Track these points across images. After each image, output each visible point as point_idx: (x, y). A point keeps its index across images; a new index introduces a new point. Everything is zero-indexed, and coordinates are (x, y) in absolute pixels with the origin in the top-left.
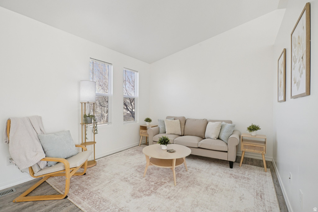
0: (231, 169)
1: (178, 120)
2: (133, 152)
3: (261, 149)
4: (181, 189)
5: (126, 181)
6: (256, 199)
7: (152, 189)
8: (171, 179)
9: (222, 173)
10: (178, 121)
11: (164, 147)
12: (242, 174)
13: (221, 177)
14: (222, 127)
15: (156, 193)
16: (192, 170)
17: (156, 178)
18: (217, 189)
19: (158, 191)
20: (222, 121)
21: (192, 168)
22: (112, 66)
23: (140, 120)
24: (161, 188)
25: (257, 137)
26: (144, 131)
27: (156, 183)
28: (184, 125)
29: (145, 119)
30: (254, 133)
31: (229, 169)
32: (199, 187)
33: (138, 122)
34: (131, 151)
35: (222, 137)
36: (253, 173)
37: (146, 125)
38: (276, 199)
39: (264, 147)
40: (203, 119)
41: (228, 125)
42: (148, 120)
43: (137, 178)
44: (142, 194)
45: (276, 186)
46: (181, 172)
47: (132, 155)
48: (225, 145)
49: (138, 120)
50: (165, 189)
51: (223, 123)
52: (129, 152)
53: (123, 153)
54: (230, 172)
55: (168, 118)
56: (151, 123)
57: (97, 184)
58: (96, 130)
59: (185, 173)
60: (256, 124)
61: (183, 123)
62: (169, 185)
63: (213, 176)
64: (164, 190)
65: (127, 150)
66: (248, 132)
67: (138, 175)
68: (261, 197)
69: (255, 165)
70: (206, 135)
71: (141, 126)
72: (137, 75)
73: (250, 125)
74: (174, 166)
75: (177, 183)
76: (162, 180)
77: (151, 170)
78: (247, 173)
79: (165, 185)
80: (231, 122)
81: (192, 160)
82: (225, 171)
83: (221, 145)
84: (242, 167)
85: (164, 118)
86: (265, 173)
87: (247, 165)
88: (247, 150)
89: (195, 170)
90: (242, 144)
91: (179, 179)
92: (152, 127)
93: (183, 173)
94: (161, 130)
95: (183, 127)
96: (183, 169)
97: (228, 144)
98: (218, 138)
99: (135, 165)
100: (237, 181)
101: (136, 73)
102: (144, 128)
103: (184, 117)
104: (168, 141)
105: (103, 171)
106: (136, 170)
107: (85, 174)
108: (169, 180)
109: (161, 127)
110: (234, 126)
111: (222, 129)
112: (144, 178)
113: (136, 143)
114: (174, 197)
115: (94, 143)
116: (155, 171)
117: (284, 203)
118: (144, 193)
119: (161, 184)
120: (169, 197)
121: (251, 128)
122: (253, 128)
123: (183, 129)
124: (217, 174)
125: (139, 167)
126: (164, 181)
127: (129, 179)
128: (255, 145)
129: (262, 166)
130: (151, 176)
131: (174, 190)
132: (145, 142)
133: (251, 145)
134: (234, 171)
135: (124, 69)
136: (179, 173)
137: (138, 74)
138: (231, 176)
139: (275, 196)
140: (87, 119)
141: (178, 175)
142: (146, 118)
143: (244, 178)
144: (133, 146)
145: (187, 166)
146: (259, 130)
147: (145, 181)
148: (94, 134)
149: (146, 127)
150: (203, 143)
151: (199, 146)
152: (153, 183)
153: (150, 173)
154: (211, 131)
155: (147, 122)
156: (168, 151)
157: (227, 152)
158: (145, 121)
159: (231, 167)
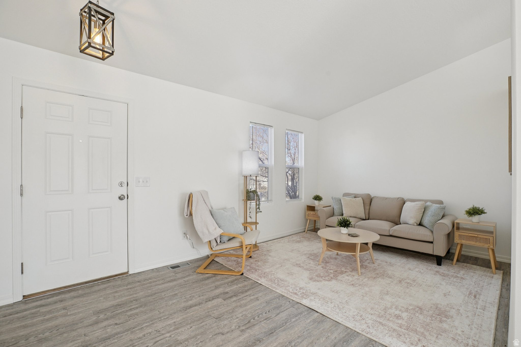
0: (438, 267)
1: (360, 198)
2: (299, 240)
3: (487, 241)
4: (366, 279)
5: (300, 266)
6: (466, 298)
7: (332, 275)
8: (354, 269)
9: (424, 269)
10: (360, 200)
11: (344, 230)
12: (454, 273)
13: (422, 273)
14: (425, 209)
15: (337, 279)
16: (381, 262)
17: (335, 267)
18: (414, 284)
19: (339, 278)
20: (426, 201)
21: (381, 261)
22: (273, 129)
23: (305, 198)
24: (342, 276)
25: (481, 224)
26: (312, 213)
27: (336, 271)
28: (369, 205)
29: (313, 196)
30: (475, 219)
31: (436, 266)
32: (391, 279)
33: (303, 201)
34: (295, 238)
35: (426, 222)
36: (472, 274)
37: (315, 204)
38: (497, 301)
39: (491, 239)
40: (398, 197)
41: (436, 206)
42: (318, 198)
43: (311, 265)
44: (321, 279)
45: (504, 290)
46: (366, 263)
47: (299, 242)
48: (429, 233)
49: (303, 198)
50: (347, 278)
51: (428, 203)
52: (294, 239)
53: (286, 239)
54: (436, 269)
55: (346, 195)
56: (322, 202)
57: (268, 267)
58: (259, 208)
59: (372, 265)
60: (479, 205)
61: (368, 202)
62: (352, 274)
63: (410, 271)
64: (345, 277)
65: (291, 237)
66: (466, 216)
67: (312, 262)
68: (475, 296)
69: (478, 265)
70: (402, 220)
71: (307, 206)
72: (302, 137)
73: (470, 206)
74: (358, 253)
75: (361, 273)
76: (343, 269)
77: (327, 259)
78: (462, 272)
79: (347, 274)
80: (441, 202)
81: (381, 252)
82: (429, 268)
83: (423, 233)
84: (456, 266)
85: (340, 196)
86: (492, 275)
87: (465, 264)
88: (464, 242)
89: (385, 264)
90: (457, 233)
91: (363, 270)
92: (324, 207)
93: (368, 265)
94: (337, 211)
95: (368, 208)
96: (368, 261)
97: (434, 232)
98: (420, 224)
99: (305, 252)
100: (444, 279)
101: (300, 134)
102: (311, 208)
103: (369, 194)
104: (350, 223)
105: (270, 256)
106: (308, 257)
107: (251, 257)
108: (351, 270)
109: (336, 207)
110: (444, 208)
111: (426, 212)
112: (320, 266)
113: (301, 229)
114: (359, 285)
115: (256, 223)
116: (332, 260)
117: (508, 306)
118: (323, 278)
119: (342, 273)
120: (352, 285)
121: (471, 211)
122: (475, 212)
123: (367, 211)
124: (417, 270)
125: (311, 255)
126: (345, 270)
127: (302, 265)
128: (476, 236)
129: (488, 266)
130: (328, 264)
131: (358, 279)
132: (313, 228)
133: (470, 235)
134: (443, 269)
135: (287, 131)
136: (363, 264)
137: (303, 135)
138: (437, 273)
139: (498, 297)
140: (250, 195)
141: (362, 266)
142: (315, 195)
143: (457, 277)
144: (297, 232)
145: (375, 258)
146: (483, 215)
147: (322, 268)
148: (256, 213)
149: (314, 207)
150: (397, 230)
151: (391, 233)
152: (331, 271)
153: (326, 262)
154: (409, 213)
155: (315, 201)
156: (349, 235)
157: (432, 242)
158: (313, 199)
159: (439, 264)
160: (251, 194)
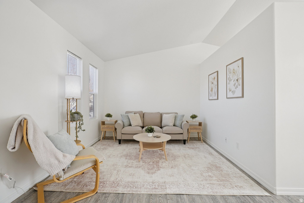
1: (138, 114)
7: (155, 166)
11: (150, 135)
12: (193, 146)
13: (185, 150)
19: (161, 166)
26: (106, 126)
28: (143, 118)
29: (105, 114)
30: (195, 120)
31: (184, 145)
37: (107, 120)
39: (201, 128)
42: (109, 116)
44: (154, 171)
48: (181, 129)
49: (97, 116)
50: (164, 164)
51: (175, 114)
55: (127, 112)
61: (142, 116)
69: (194, 141)
71: (102, 122)
72: (96, 72)
83: (179, 130)
86: (202, 143)
87: (191, 141)
88: (192, 131)
90: (189, 128)
94: (126, 124)
98: (174, 125)
100: (195, 150)
103: (142, 111)
109: (125, 121)
118: (154, 169)
119: (157, 162)
121: (193, 116)
128: (196, 127)
131: (169, 163)
133: (194, 127)
154: (167, 120)
155: (108, 118)
156: (154, 137)
157: (182, 134)
158: (106, 116)
159: (185, 144)
160: (76, 115)
